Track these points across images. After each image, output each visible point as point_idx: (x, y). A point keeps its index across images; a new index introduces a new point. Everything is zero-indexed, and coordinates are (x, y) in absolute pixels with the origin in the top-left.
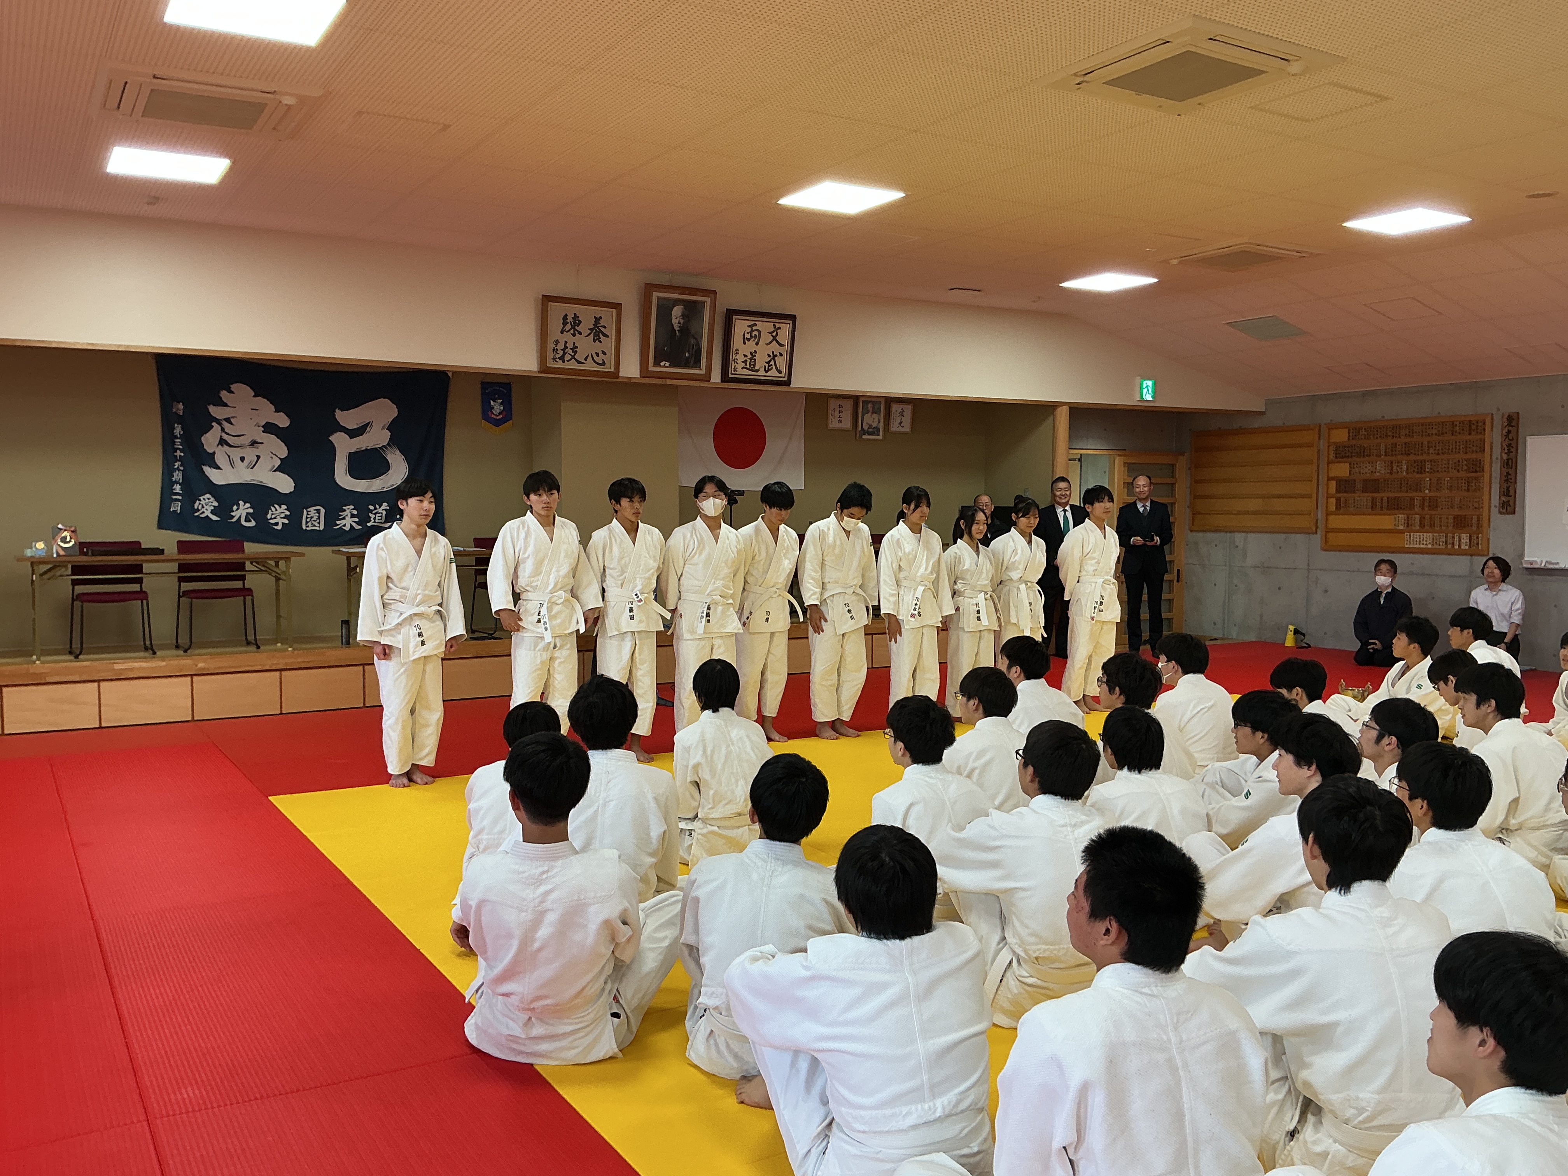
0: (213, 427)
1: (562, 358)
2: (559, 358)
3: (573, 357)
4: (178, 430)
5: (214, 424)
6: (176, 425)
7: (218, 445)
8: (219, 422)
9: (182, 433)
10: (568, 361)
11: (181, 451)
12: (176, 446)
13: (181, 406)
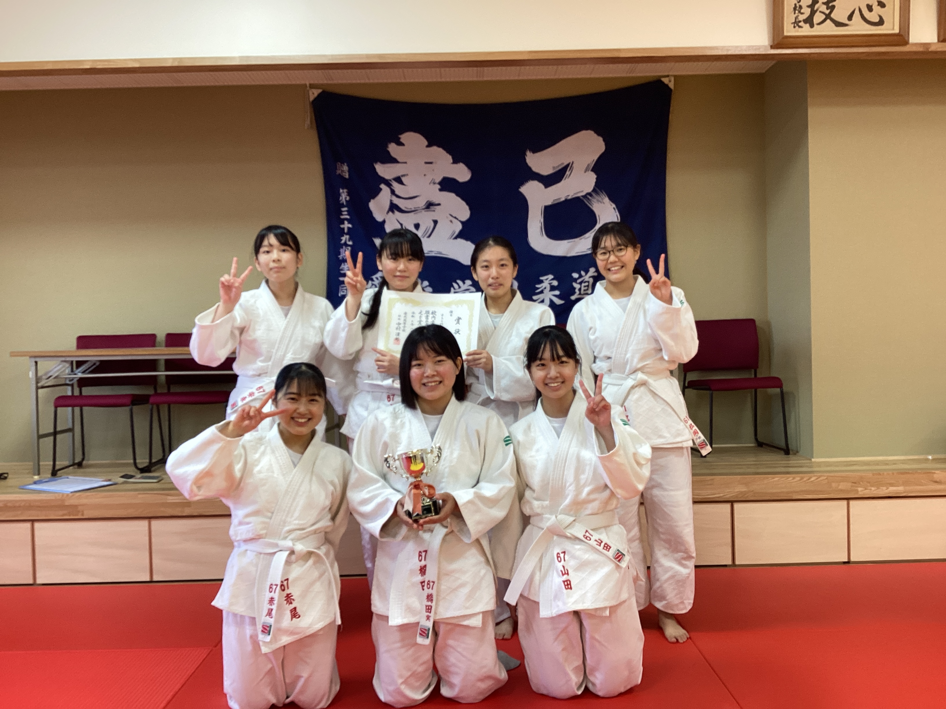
0: (381, 189)
1: (809, 21)
2: (805, 21)
3: (828, 17)
4: (344, 196)
5: (383, 186)
6: (341, 191)
7: (388, 212)
8: (388, 183)
9: (348, 198)
10: (819, 24)
11: (349, 221)
12: (342, 217)
13: (345, 168)
